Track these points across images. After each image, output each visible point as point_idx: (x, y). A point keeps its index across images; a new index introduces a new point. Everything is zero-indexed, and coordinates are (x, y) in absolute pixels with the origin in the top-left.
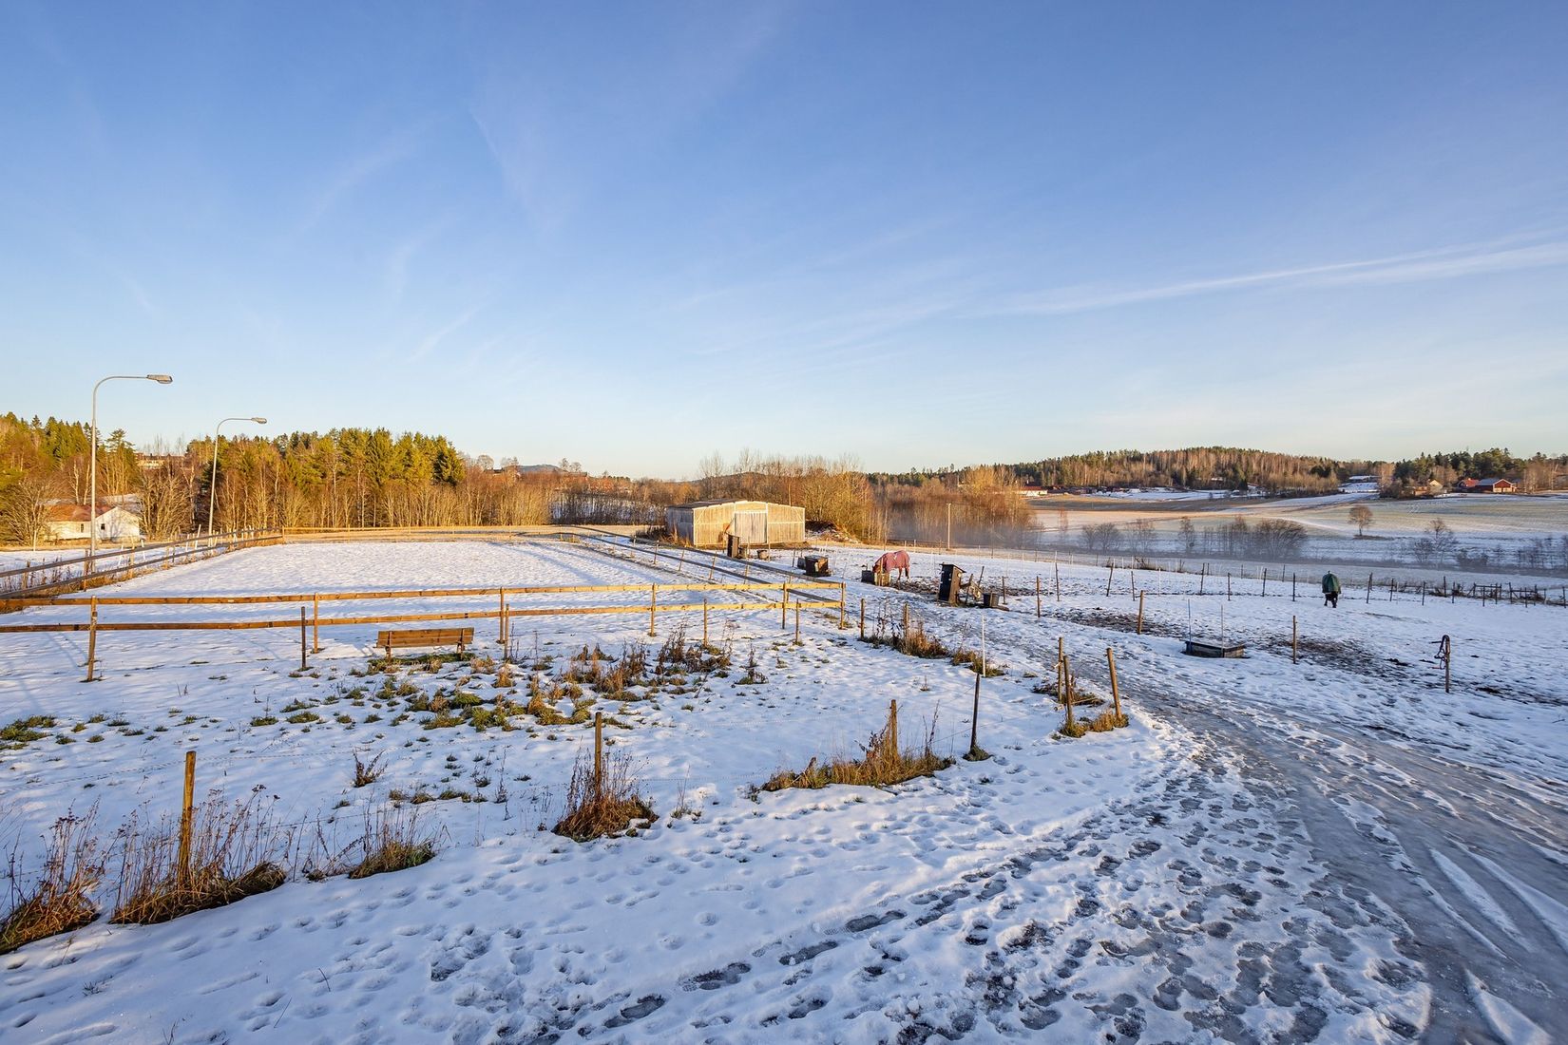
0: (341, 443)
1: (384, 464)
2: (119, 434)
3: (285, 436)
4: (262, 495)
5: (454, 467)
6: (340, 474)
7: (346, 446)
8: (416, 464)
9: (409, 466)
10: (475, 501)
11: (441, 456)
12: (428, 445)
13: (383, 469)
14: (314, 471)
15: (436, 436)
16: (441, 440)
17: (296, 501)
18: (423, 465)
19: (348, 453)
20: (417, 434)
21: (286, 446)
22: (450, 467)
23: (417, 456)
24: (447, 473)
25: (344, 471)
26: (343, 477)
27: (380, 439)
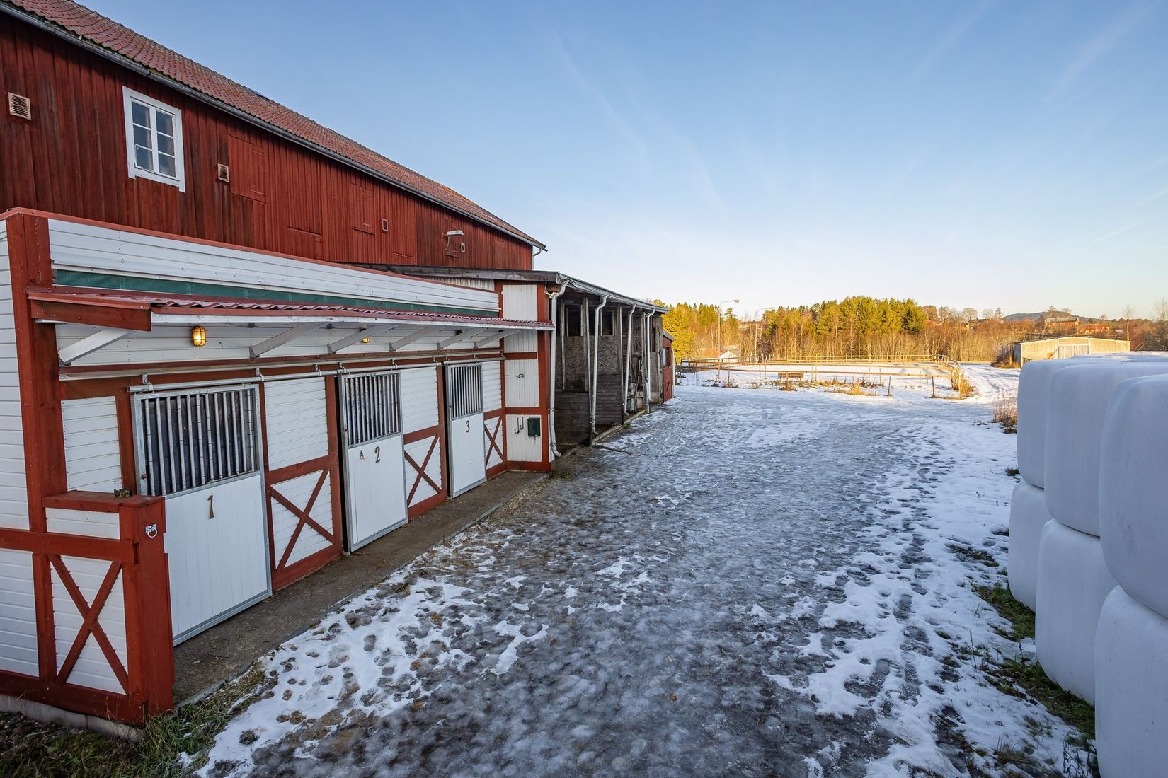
0: (840, 309)
1: (867, 320)
2: (730, 310)
3: (818, 304)
4: (793, 342)
5: (917, 320)
6: (840, 328)
7: (844, 311)
8: (890, 320)
9: (884, 321)
10: (931, 344)
11: (909, 313)
12: (899, 306)
13: (866, 324)
14: (824, 328)
15: (906, 299)
16: (909, 302)
17: (812, 345)
18: (895, 319)
19: (845, 315)
20: (892, 299)
21: (818, 311)
22: (915, 320)
23: (891, 314)
24: (912, 325)
25: (842, 327)
26: (842, 331)
27: (865, 305)
